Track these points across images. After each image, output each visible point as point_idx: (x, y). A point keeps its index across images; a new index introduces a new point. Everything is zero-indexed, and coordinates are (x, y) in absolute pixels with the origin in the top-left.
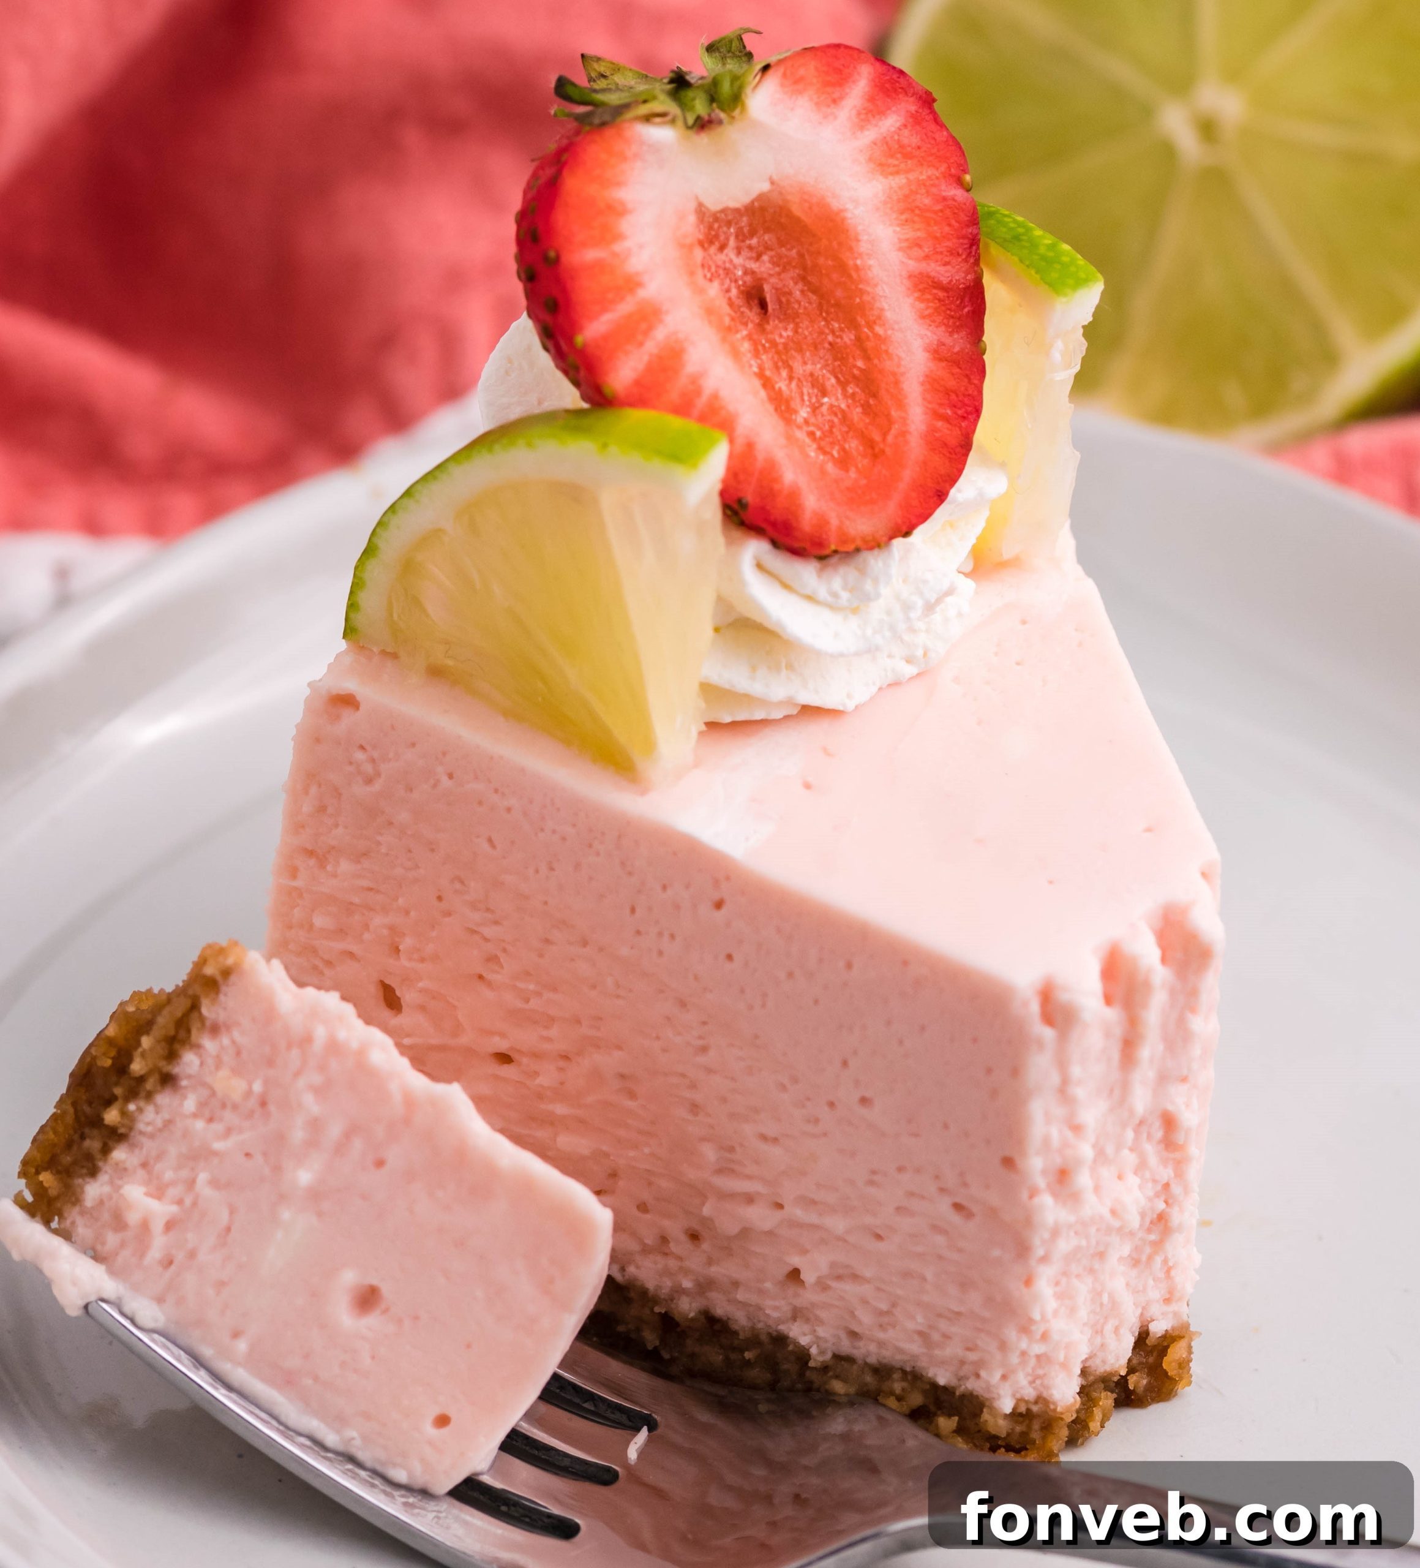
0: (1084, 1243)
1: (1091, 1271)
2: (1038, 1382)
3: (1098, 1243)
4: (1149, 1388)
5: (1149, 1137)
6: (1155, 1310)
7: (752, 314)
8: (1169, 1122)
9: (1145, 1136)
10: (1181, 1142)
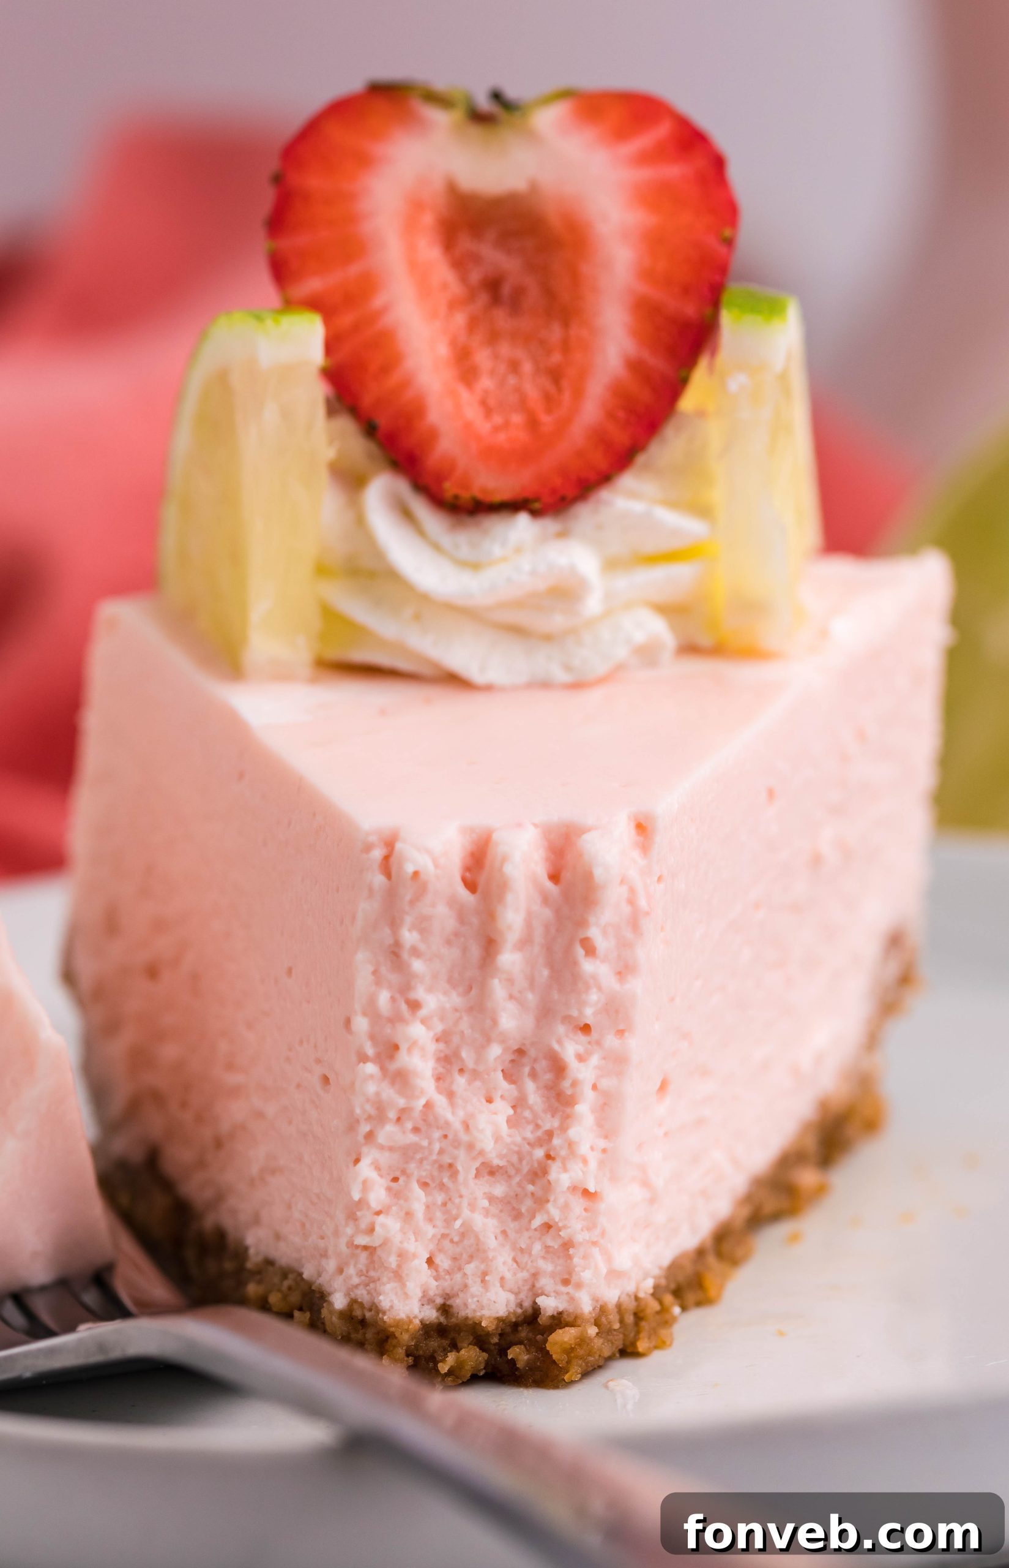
0: (425, 1143)
1: (442, 1187)
2: (372, 1285)
3: (441, 1152)
4: (532, 1367)
5: (533, 1075)
6: (545, 1282)
7: (483, 298)
8: (558, 1068)
9: (527, 1070)
10: (569, 1092)
